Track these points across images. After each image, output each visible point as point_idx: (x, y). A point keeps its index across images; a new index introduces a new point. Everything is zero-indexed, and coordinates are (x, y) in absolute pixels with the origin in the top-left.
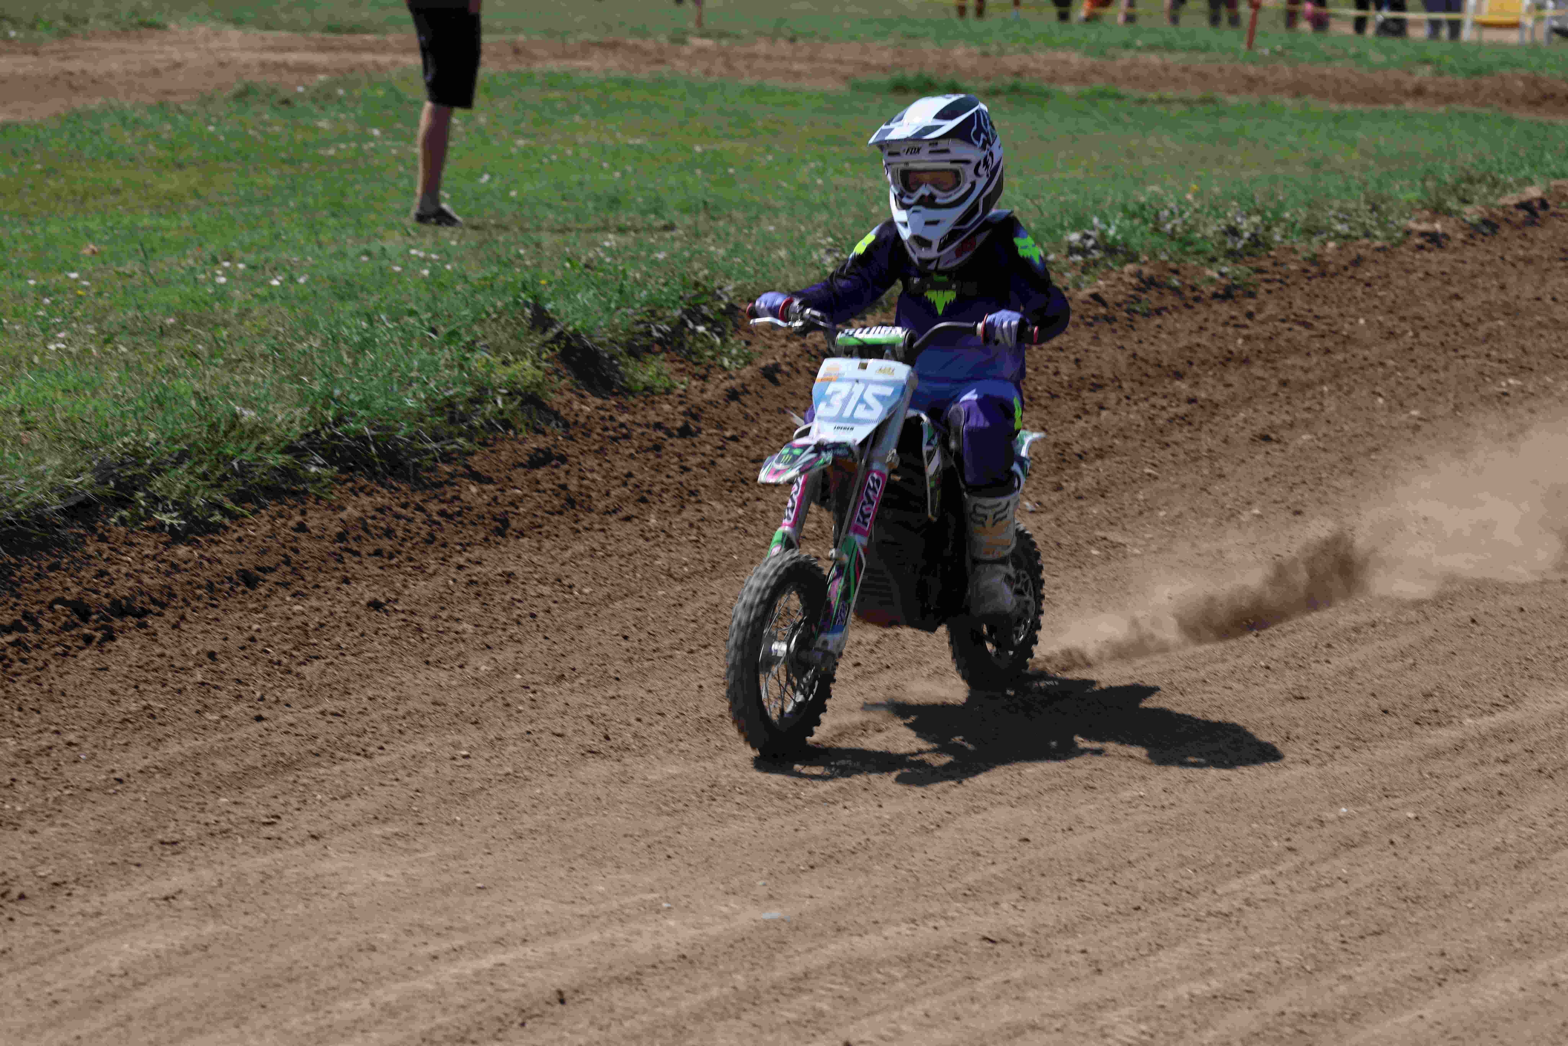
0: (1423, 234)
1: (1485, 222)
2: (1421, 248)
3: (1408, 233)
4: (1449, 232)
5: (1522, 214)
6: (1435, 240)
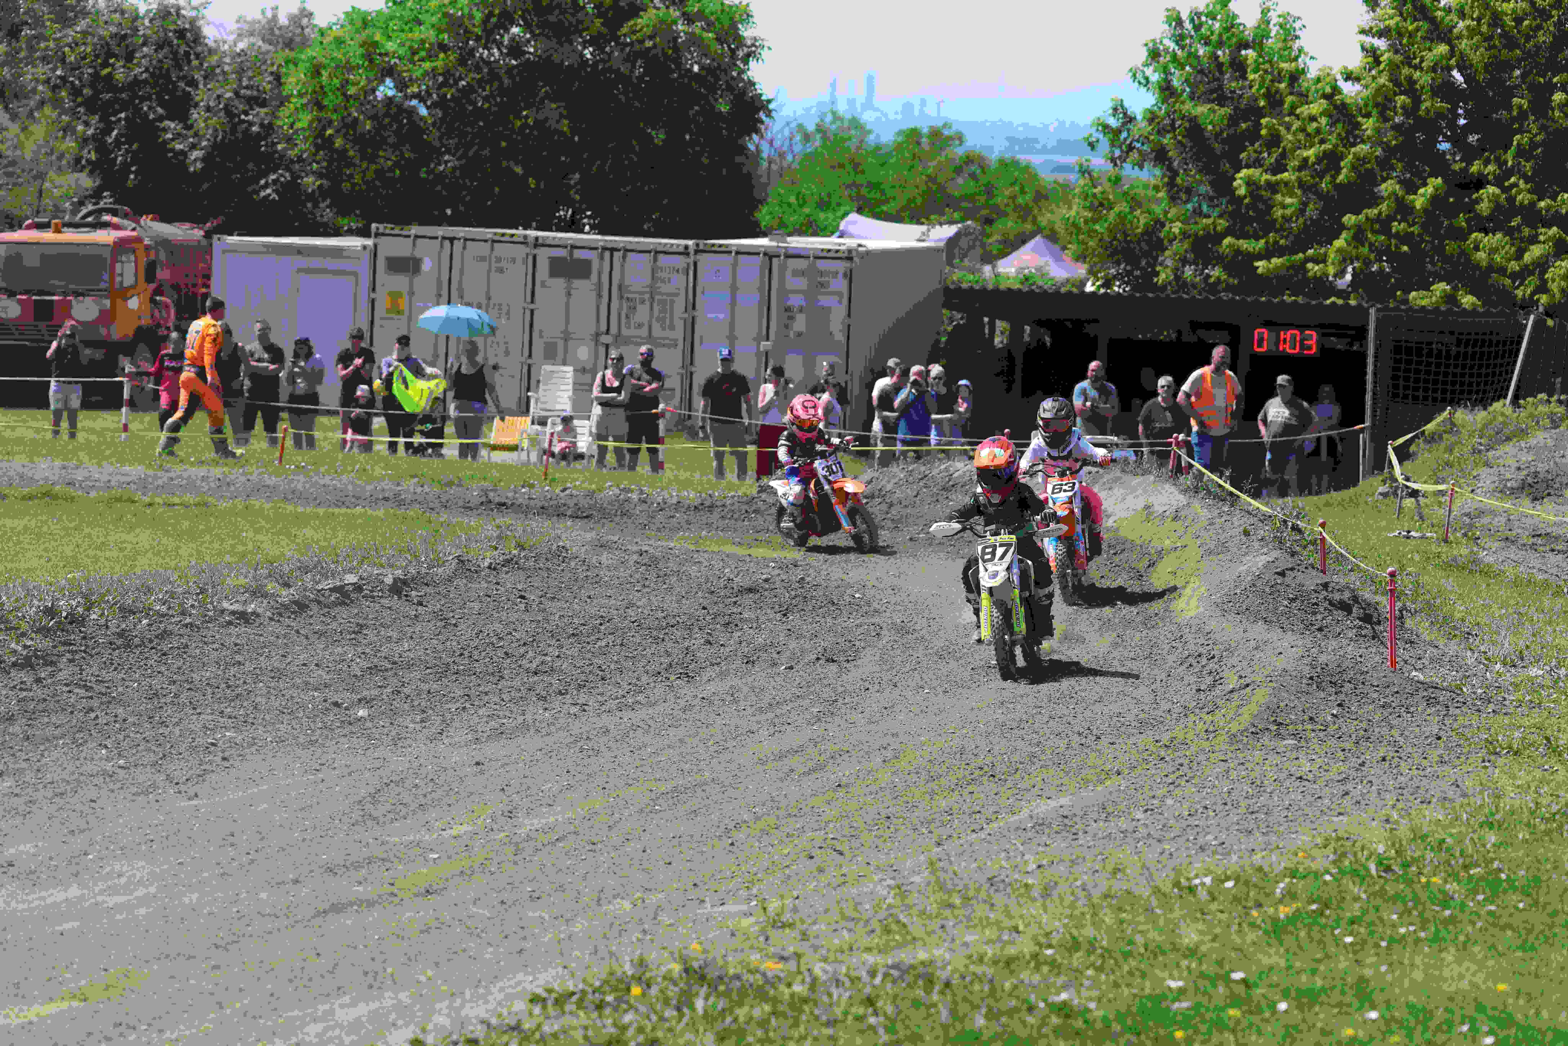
5: (335, 596)
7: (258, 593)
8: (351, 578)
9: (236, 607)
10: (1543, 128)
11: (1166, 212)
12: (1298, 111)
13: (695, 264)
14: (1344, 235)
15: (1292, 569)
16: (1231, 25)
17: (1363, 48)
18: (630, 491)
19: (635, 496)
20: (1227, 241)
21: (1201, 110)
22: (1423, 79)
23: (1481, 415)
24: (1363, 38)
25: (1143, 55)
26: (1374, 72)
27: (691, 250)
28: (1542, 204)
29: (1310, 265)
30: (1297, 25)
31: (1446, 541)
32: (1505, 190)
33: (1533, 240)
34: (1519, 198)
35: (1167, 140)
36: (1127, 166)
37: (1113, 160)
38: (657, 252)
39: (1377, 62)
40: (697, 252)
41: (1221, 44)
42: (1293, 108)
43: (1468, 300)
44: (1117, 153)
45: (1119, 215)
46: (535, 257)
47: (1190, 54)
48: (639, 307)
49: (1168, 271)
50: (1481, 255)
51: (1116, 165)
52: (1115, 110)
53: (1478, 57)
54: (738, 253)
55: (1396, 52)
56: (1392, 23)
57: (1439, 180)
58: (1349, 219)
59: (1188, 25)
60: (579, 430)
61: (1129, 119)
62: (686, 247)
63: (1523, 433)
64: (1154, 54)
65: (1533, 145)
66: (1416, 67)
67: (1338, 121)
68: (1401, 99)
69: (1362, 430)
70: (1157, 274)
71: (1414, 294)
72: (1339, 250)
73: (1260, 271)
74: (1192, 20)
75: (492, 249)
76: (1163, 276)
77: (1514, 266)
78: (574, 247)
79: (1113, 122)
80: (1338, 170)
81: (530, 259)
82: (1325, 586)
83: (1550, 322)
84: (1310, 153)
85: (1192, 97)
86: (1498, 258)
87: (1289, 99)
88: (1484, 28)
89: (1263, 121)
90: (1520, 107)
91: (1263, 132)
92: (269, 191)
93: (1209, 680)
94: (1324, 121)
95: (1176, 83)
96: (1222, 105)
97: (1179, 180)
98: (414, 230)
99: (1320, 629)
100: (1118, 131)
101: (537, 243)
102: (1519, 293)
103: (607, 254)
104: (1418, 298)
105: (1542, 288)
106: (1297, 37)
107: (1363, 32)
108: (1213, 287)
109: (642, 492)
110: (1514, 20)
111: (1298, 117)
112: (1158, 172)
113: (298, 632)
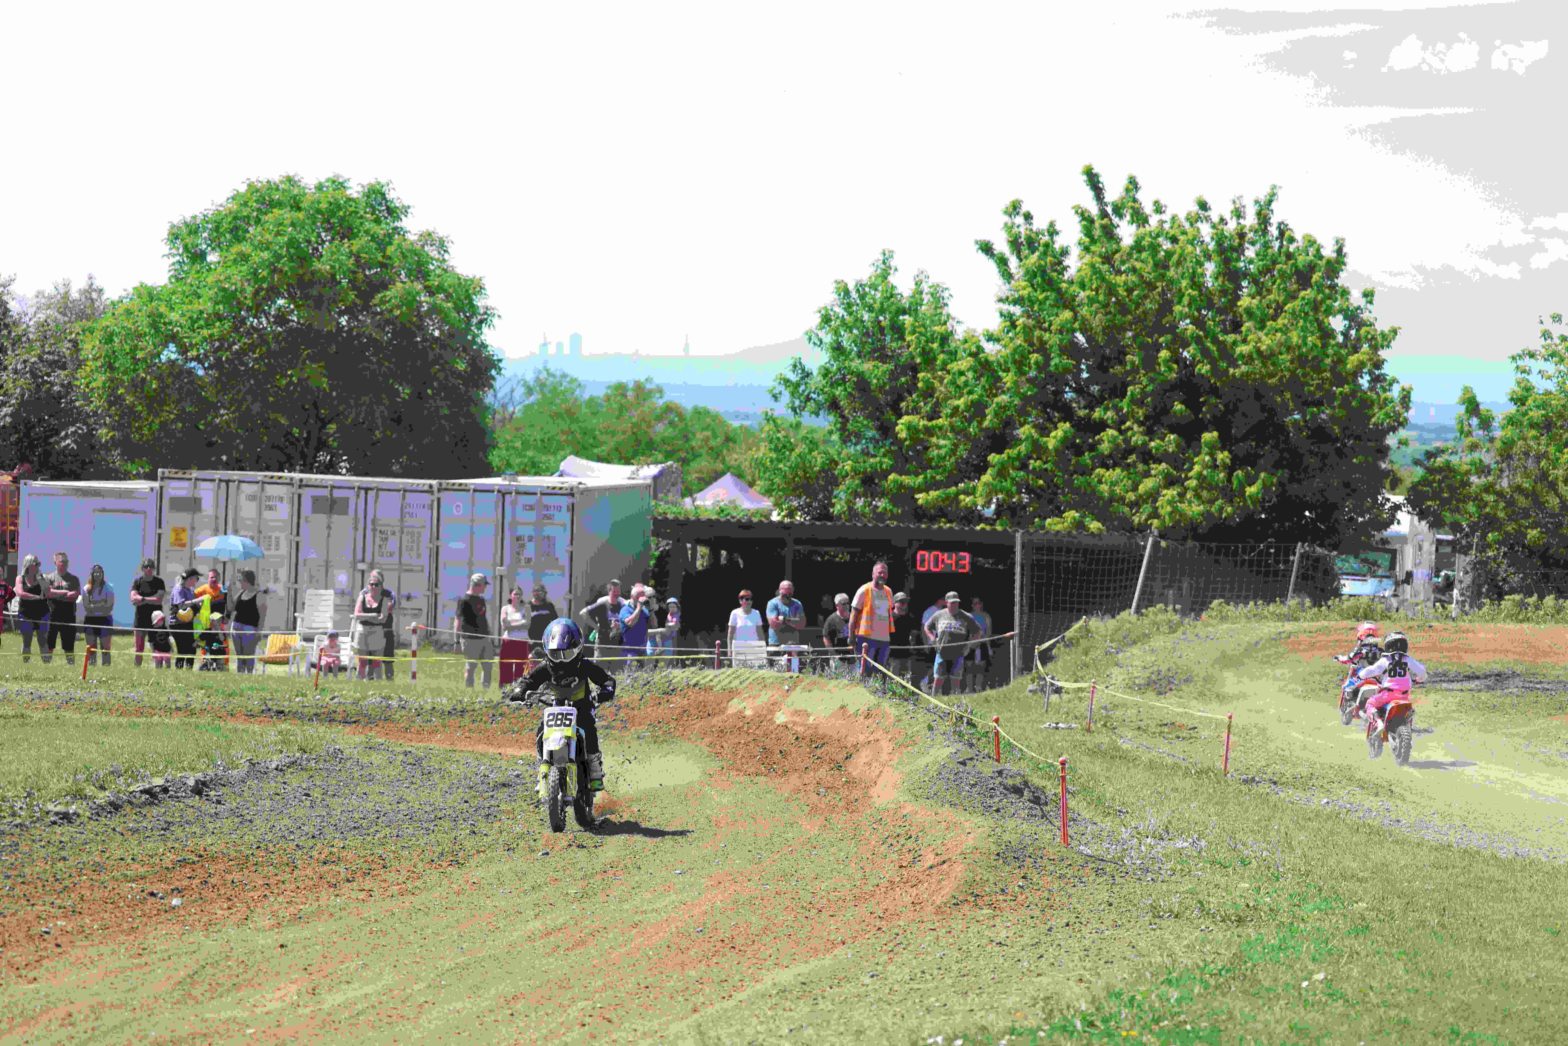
0: (57, 814)
1: (111, 804)
2: (54, 823)
3: (48, 813)
4: (80, 812)
5: (145, 797)
6: (66, 817)
7: (78, 795)
8: (158, 781)
9: (59, 808)
10: (1152, 380)
11: (840, 453)
12: (949, 367)
13: (439, 499)
14: (989, 471)
15: (971, 759)
16: (891, 295)
17: (1001, 315)
18: (390, 698)
19: (394, 703)
20: (892, 477)
21: (867, 367)
22: (1053, 340)
23: (1111, 623)
24: (1001, 305)
25: (817, 319)
26: (1010, 334)
27: (435, 489)
28: (1153, 444)
29: (962, 497)
30: (946, 294)
31: (1088, 730)
32: (1121, 432)
33: (1147, 474)
34: (1134, 439)
35: (839, 391)
36: (805, 414)
37: (794, 409)
38: (405, 491)
39: (1013, 325)
40: (439, 490)
41: (882, 311)
42: (945, 364)
43: (1094, 526)
44: (797, 403)
45: (799, 456)
46: (300, 496)
47: (856, 320)
48: (391, 538)
49: (843, 503)
50: (1104, 488)
51: (796, 413)
52: (795, 366)
53: (1097, 322)
54: (475, 491)
55: (1029, 317)
56: (1025, 293)
57: (1068, 424)
58: (993, 458)
59: (854, 295)
60: (343, 646)
61: (807, 375)
62: (431, 486)
63: (1146, 637)
64: (826, 319)
65: (1144, 395)
66: (1045, 330)
67: (982, 375)
68: (1034, 357)
69: (1012, 637)
70: (833, 505)
71: (1049, 521)
72: (986, 484)
73: (920, 502)
74: (858, 290)
75: (263, 490)
76: (838, 507)
77: (1131, 496)
78: (333, 487)
79: (794, 378)
80: (984, 416)
81: (296, 497)
82: (1000, 773)
83: (1163, 544)
84: (961, 402)
85: (859, 355)
86: (1118, 490)
87: (941, 357)
88: (1101, 298)
89: (920, 375)
90: (1133, 363)
91: (920, 385)
92: (68, 441)
93: (910, 857)
94: (970, 375)
95: (845, 344)
96: (884, 363)
97: (849, 426)
98: (195, 474)
99: (998, 811)
100: (798, 385)
101: (302, 484)
102: (1136, 519)
103: (363, 492)
104: (1053, 524)
105: (1155, 515)
106: (946, 305)
107: (1000, 300)
108: (880, 516)
109: (401, 700)
110: (1127, 290)
111: (948, 372)
112: (831, 418)
113: (114, 830)
